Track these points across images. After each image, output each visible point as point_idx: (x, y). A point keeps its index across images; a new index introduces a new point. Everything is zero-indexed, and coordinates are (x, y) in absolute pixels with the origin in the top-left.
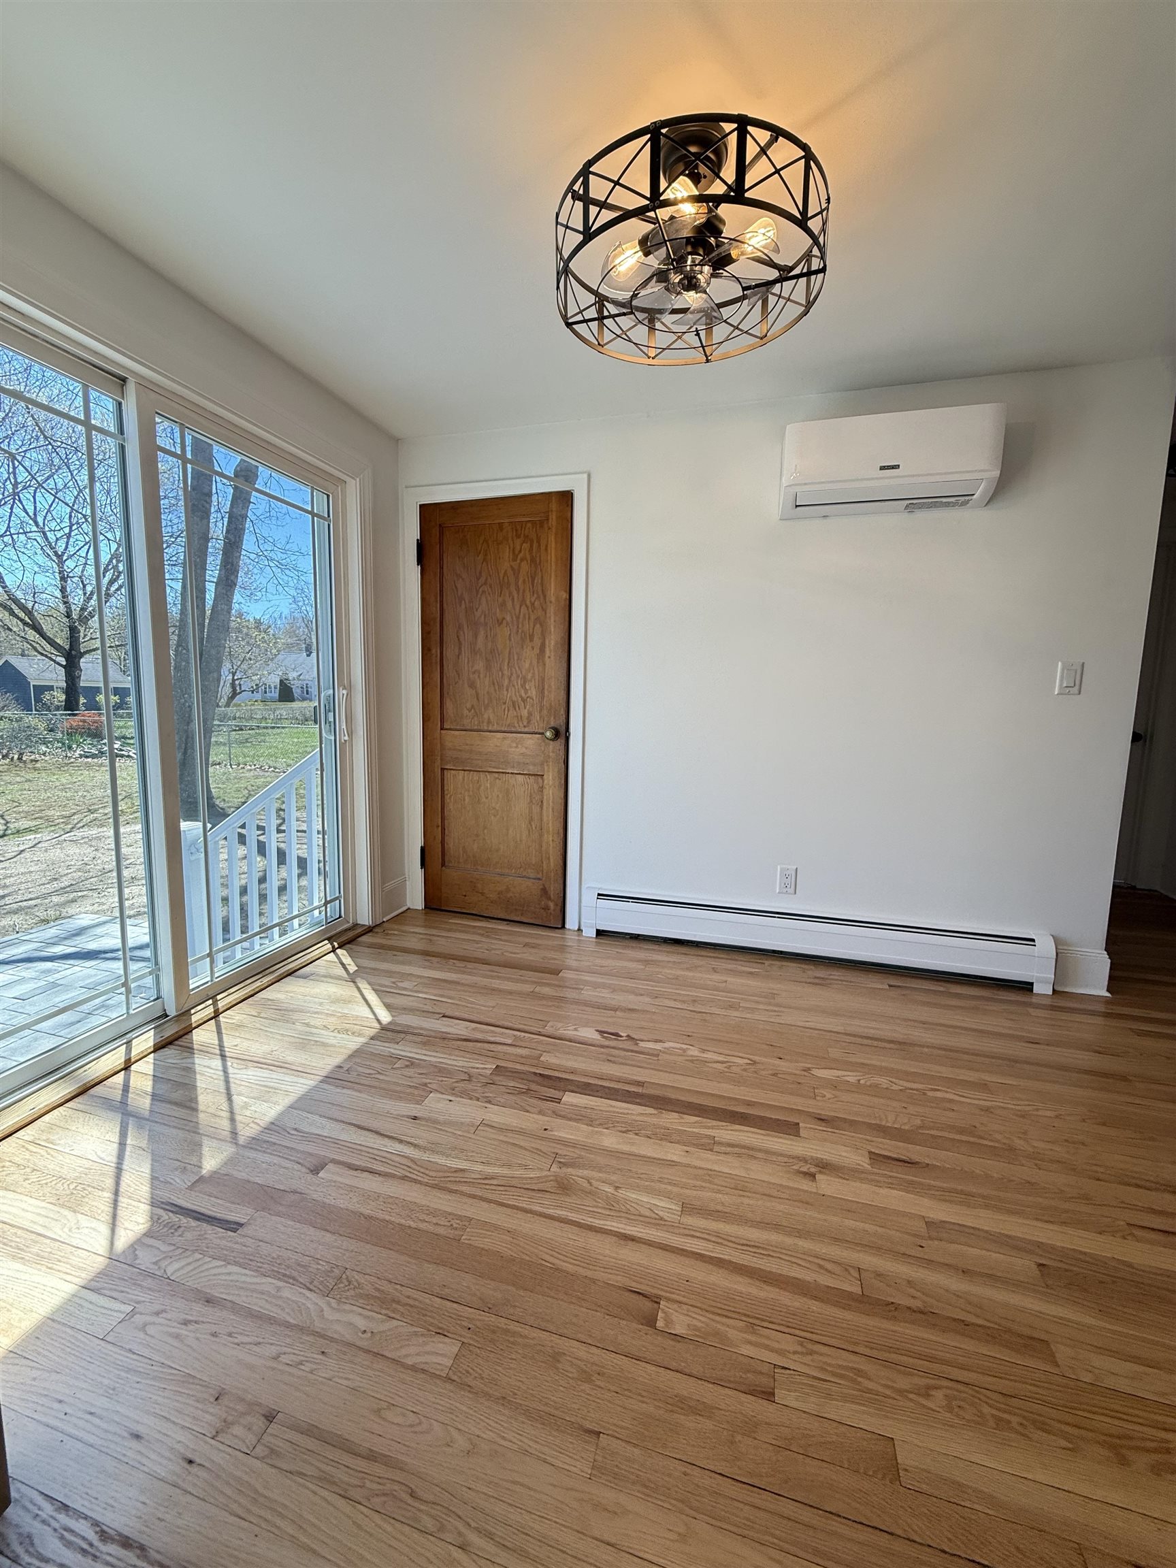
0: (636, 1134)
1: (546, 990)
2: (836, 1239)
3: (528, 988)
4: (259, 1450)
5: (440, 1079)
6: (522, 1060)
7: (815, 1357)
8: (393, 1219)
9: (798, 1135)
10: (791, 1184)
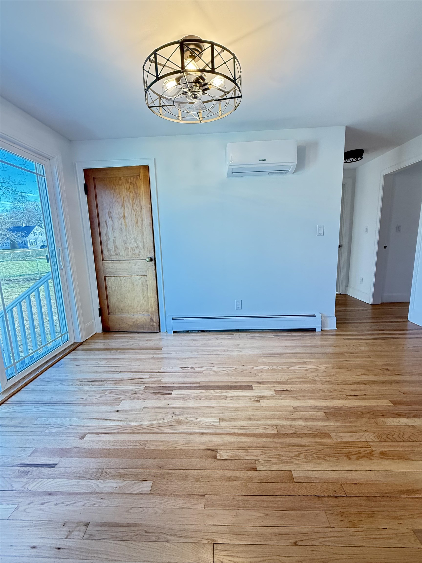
0: (200, 400)
1: (158, 356)
2: (269, 418)
3: (151, 356)
4: (86, 536)
5: (124, 395)
6: (155, 383)
7: (267, 454)
8: (118, 448)
9: (253, 390)
10: (252, 405)
